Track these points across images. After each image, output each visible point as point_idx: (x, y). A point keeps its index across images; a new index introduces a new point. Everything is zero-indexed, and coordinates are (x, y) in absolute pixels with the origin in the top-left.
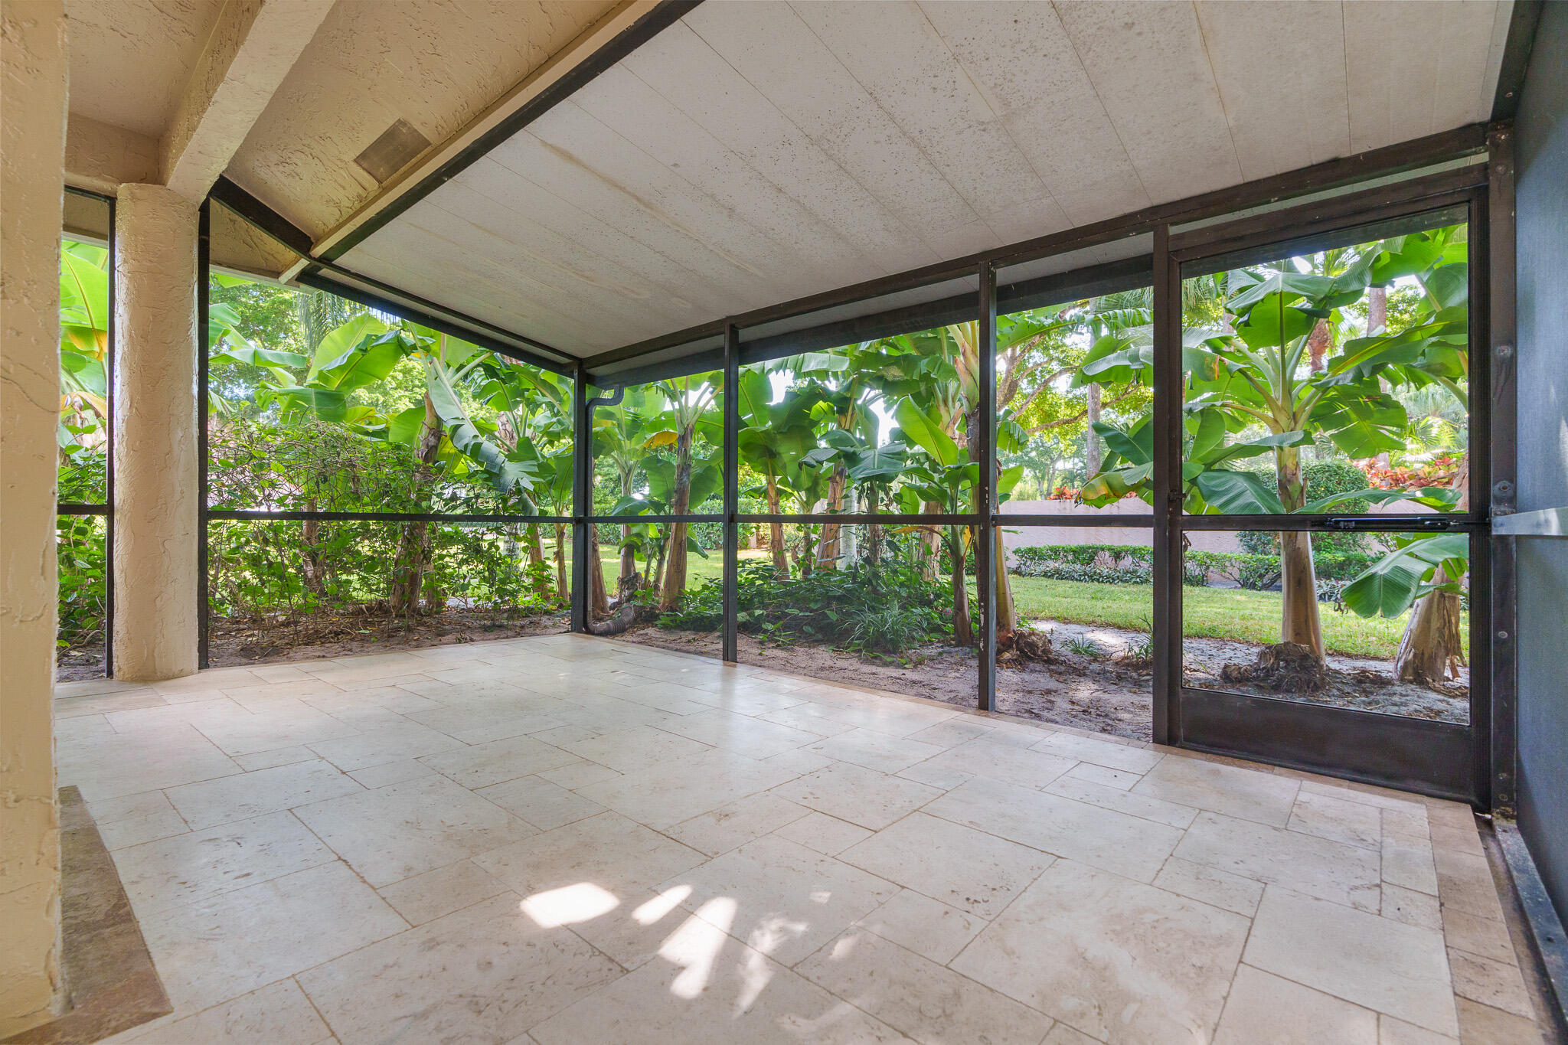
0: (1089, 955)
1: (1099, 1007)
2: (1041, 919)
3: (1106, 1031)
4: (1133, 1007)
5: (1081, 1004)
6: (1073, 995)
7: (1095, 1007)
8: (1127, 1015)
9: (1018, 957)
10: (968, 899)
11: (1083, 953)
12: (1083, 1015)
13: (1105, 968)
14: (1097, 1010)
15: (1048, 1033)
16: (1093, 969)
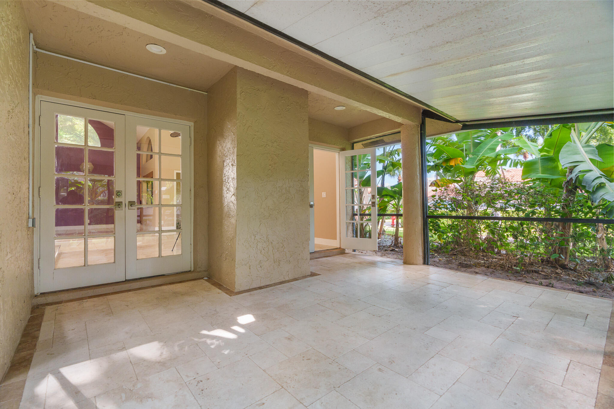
0: (150, 400)
1: (132, 391)
2: (176, 396)
3: (125, 388)
4: (124, 399)
5: (137, 387)
6: (141, 387)
7: (133, 390)
8: (123, 395)
9: (165, 382)
10: (201, 381)
11: (152, 399)
12: (134, 386)
13: (141, 401)
14: (132, 390)
15: (137, 377)
16: (144, 397)
